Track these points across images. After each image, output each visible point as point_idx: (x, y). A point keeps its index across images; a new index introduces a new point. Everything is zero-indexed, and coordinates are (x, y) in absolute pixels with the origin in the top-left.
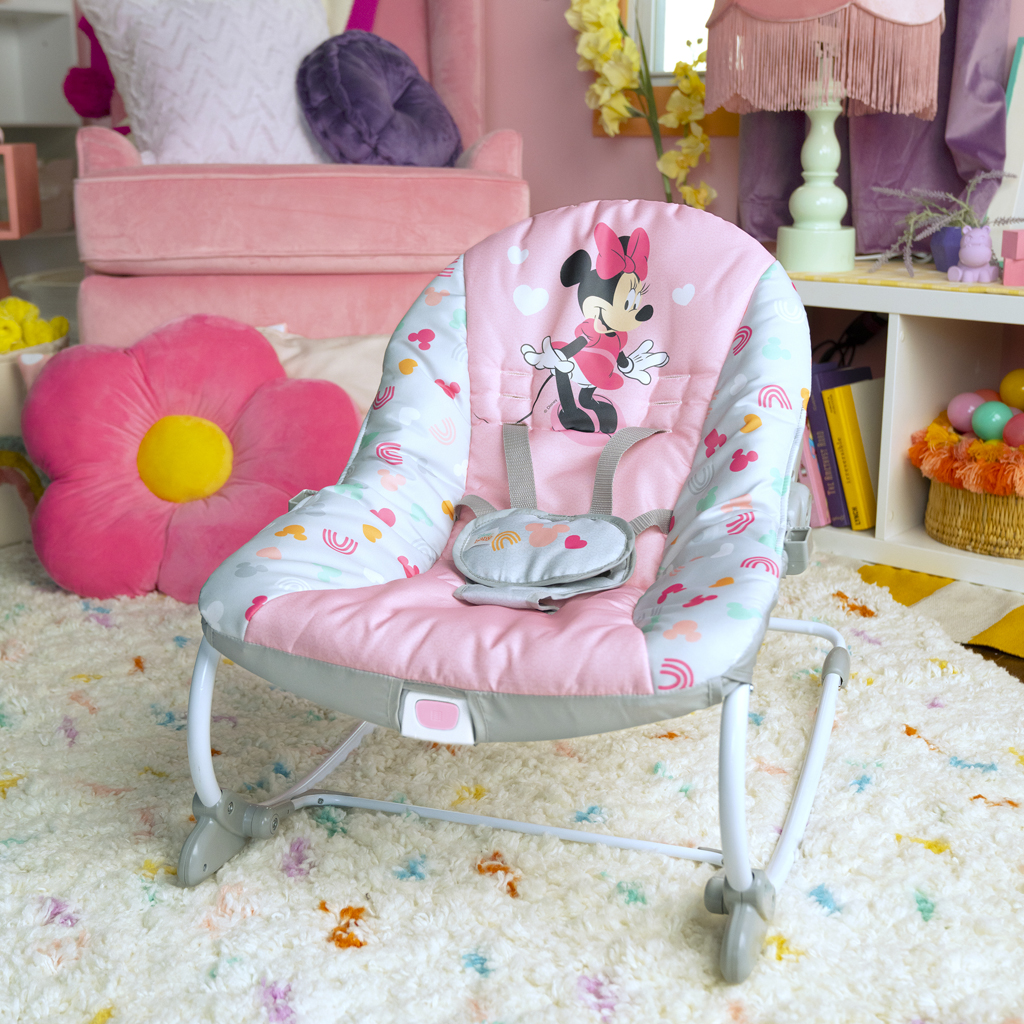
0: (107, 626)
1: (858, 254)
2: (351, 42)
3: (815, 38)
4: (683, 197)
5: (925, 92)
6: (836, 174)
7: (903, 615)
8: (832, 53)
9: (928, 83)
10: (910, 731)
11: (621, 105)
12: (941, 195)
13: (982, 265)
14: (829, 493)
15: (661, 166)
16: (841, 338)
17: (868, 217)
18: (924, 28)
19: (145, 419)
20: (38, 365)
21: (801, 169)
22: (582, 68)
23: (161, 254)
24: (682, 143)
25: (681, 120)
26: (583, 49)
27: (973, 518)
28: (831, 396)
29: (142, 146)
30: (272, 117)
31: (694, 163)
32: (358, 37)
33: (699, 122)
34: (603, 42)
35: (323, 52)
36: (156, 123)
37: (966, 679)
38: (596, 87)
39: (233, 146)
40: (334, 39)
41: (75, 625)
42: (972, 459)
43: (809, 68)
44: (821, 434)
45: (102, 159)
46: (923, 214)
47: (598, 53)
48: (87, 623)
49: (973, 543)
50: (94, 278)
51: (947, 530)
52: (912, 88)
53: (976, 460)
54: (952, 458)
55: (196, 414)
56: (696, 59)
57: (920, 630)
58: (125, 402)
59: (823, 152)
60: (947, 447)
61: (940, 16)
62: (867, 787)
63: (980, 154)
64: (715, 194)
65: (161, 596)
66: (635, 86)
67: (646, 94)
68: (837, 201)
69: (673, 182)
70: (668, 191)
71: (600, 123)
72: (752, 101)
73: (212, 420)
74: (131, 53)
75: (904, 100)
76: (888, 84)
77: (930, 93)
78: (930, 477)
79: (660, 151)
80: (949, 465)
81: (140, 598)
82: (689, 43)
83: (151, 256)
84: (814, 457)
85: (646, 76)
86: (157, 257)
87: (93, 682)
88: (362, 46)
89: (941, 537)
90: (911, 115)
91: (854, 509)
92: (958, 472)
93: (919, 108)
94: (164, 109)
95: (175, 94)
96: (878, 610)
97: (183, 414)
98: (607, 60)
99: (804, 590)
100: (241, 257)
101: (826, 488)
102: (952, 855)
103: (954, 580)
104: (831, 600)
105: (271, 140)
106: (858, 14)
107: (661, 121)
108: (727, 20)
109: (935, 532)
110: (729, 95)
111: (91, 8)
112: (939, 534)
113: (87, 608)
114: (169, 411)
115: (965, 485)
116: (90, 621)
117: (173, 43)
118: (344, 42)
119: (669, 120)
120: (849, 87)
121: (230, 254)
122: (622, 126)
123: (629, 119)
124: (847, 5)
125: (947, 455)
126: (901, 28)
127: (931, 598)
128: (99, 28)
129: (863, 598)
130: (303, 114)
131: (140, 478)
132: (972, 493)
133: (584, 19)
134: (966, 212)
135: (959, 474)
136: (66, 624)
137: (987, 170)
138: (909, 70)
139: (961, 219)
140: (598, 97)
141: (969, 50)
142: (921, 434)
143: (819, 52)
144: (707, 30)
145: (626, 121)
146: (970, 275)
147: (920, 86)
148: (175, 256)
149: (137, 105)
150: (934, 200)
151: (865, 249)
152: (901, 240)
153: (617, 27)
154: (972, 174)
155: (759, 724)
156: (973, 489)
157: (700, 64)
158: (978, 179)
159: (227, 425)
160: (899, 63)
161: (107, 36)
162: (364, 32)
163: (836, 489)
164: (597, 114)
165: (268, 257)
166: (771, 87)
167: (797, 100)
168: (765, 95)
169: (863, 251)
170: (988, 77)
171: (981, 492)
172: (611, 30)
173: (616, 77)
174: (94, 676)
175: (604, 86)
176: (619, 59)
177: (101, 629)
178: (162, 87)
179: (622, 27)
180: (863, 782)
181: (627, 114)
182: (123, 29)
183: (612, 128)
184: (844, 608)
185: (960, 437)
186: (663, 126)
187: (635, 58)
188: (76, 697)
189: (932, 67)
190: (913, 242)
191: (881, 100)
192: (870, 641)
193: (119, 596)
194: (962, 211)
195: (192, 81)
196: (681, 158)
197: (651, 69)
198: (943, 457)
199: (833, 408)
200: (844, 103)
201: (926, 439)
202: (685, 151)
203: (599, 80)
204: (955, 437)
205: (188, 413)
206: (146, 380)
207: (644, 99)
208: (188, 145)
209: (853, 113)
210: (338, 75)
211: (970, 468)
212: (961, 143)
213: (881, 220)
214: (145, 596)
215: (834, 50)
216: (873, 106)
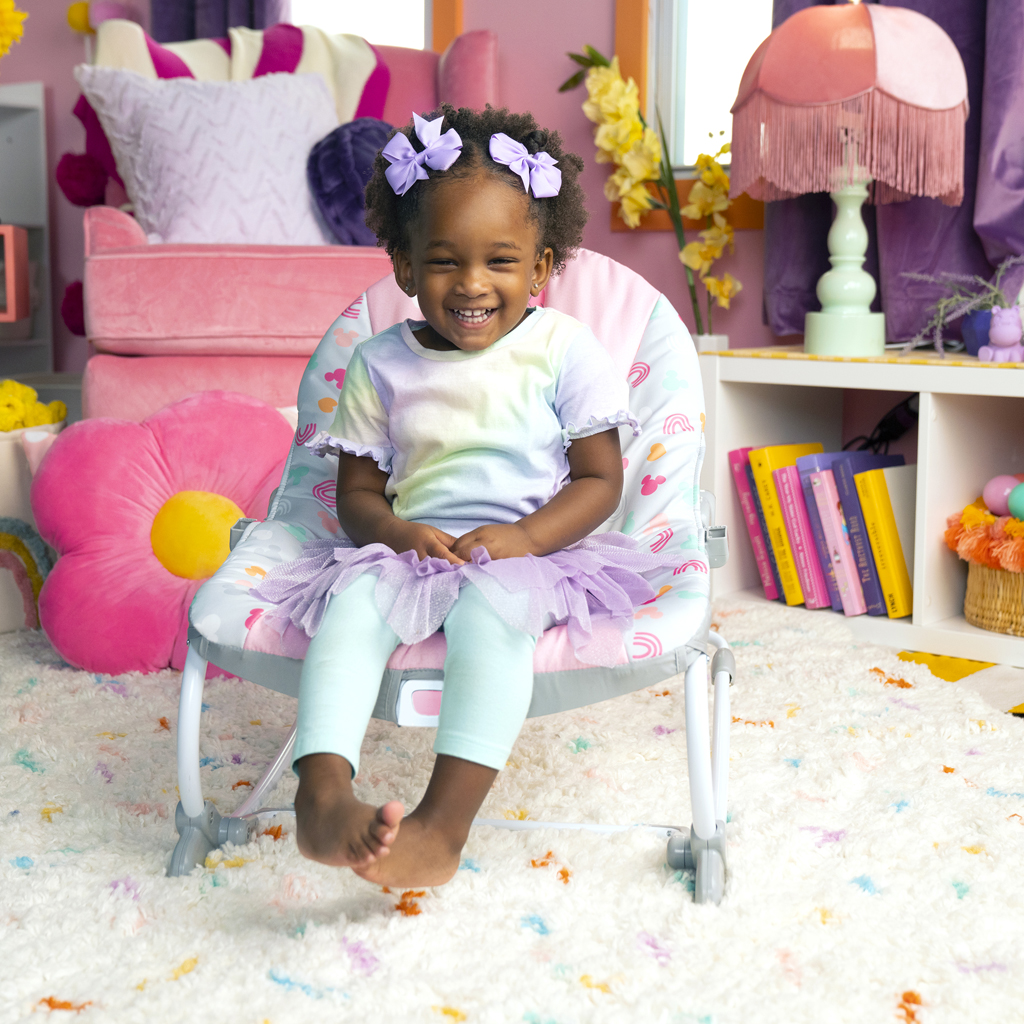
0: (124, 696)
1: (888, 342)
2: (364, 130)
3: (839, 123)
4: (707, 288)
5: (951, 176)
6: (863, 259)
7: (942, 686)
8: (856, 139)
9: (953, 168)
10: (947, 770)
11: (642, 196)
12: (970, 279)
13: (1013, 345)
14: (864, 580)
15: (683, 257)
16: (874, 433)
17: (899, 305)
18: (947, 114)
19: (159, 493)
20: (44, 443)
21: (828, 254)
22: (600, 159)
23: (174, 332)
24: (705, 234)
25: (703, 211)
26: (602, 139)
27: (1012, 600)
28: (863, 480)
29: (149, 228)
30: (283, 201)
31: (718, 254)
32: (370, 125)
33: (723, 213)
34: (623, 133)
35: (335, 140)
36: (164, 205)
37: (1005, 734)
38: (616, 178)
39: (242, 230)
40: (346, 126)
41: (90, 694)
42: (1009, 537)
43: (834, 151)
44: (854, 520)
45: (109, 239)
46: (953, 299)
47: (618, 145)
48: (103, 693)
49: (1013, 626)
50: (102, 358)
51: (987, 614)
52: (937, 171)
53: (1012, 538)
54: (989, 537)
55: (212, 491)
56: (719, 151)
57: (958, 699)
58: (140, 475)
59: (850, 237)
60: (982, 527)
61: (963, 102)
62: (905, 808)
63: (1009, 240)
64: (739, 287)
65: (175, 673)
66: (656, 177)
67: (667, 186)
68: (866, 286)
69: (696, 273)
70: (691, 282)
71: (619, 215)
72: (777, 183)
73: (228, 497)
74: (137, 136)
75: (930, 183)
76: (913, 166)
77: (956, 177)
78: (967, 559)
79: (681, 244)
80: (985, 545)
81: (153, 674)
82: (711, 135)
83: (163, 335)
84: (848, 543)
85: (668, 170)
86: (170, 335)
87: (119, 739)
88: (374, 133)
89: (981, 623)
90: (937, 198)
91: (891, 596)
92: (995, 550)
93: (945, 191)
94: (173, 191)
95: (183, 177)
96: (915, 683)
97: (199, 490)
98: (626, 151)
99: (840, 666)
100: (255, 337)
101: (861, 576)
102: (987, 855)
103: (996, 664)
104: (868, 674)
105: (282, 225)
106: (882, 100)
107: (684, 212)
108: (751, 106)
109: (974, 617)
110: (753, 179)
111: (94, 91)
112: (979, 619)
113: (99, 681)
114: (185, 487)
115: (1003, 564)
116: (106, 690)
117: (182, 126)
118: (357, 129)
119: (691, 212)
120: (874, 170)
121: (244, 334)
122: (642, 218)
123: (650, 211)
124: (870, 90)
125: (983, 535)
126: (924, 113)
127: (970, 676)
128: (102, 112)
129: (901, 673)
130: (314, 202)
131: (154, 553)
132: (1010, 573)
133: (603, 111)
134: (996, 296)
135: (995, 552)
136: (81, 693)
137: (1017, 255)
138: (934, 154)
139: (991, 303)
140: (618, 188)
141: (994, 137)
142: (957, 517)
143: (843, 138)
144: (731, 116)
145: (646, 213)
146: (1001, 355)
147: (945, 169)
148: (187, 335)
149: (142, 187)
150: (963, 284)
151: (895, 336)
152: (931, 324)
153: (637, 119)
154: (1001, 260)
155: (797, 766)
156: (1011, 568)
157: (722, 155)
158: (1008, 263)
159: (244, 502)
160: (924, 146)
161: (110, 119)
162: (376, 120)
163: (871, 576)
164: (617, 206)
165: (284, 337)
166: (797, 169)
167: (823, 182)
168: (791, 177)
169: (893, 339)
170: (1014, 165)
171: (1019, 571)
172: (631, 121)
173: (637, 168)
174: (118, 735)
175: (624, 177)
176: (639, 150)
177: (118, 697)
178: (169, 169)
179: (642, 119)
180: (901, 805)
181: (648, 206)
182: (128, 112)
183: (633, 220)
184: (881, 681)
185: (997, 518)
186: (685, 217)
187: (656, 149)
188: (104, 749)
189: (956, 153)
190: (943, 326)
191: (907, 182)
192: (908, 707)
193: (132, 672)
194: (992, 295)
195: (202, 164)
196: (704, 249)
197: (672, 162)
198: (980, 536)
199: (866, 492)
200: (871, 188)
201: (961, 521)
202: (708, 242)
203: (619, 172)
204: (992, 519)
205: (204, 489)
206: (162, 453)
207: (664, 191)
208: (196, 227)
209: (880, 202)
210: (352, 160)
211: (1007, 547)
212: (990, 229)
213: (911, 308)
214: (158, 672)
215: (859, 135)
216: (899, 188)
